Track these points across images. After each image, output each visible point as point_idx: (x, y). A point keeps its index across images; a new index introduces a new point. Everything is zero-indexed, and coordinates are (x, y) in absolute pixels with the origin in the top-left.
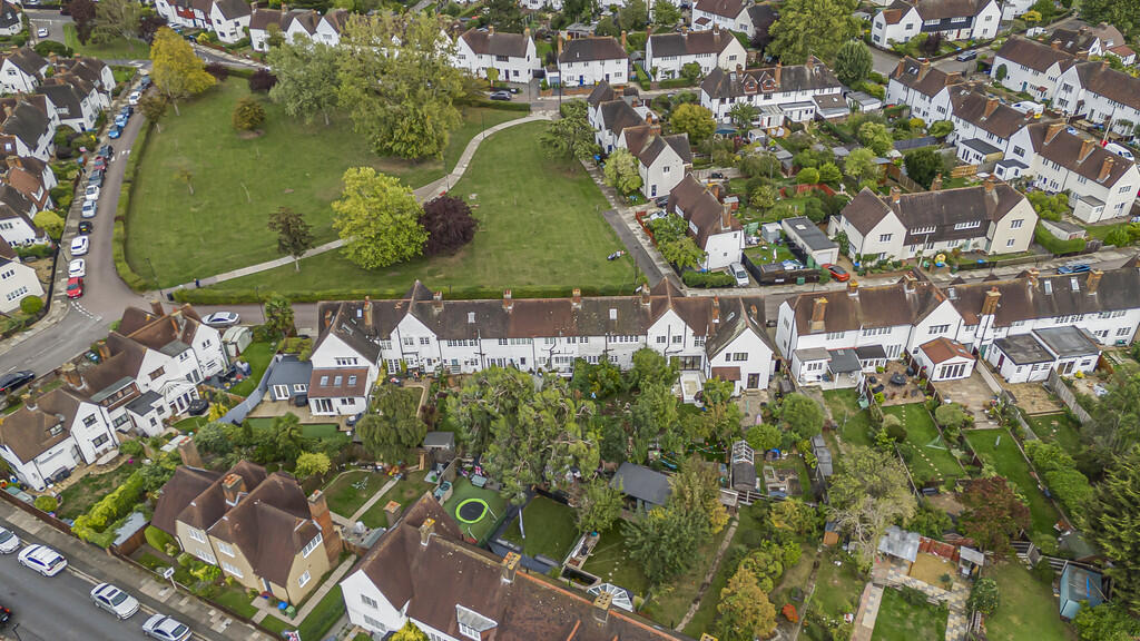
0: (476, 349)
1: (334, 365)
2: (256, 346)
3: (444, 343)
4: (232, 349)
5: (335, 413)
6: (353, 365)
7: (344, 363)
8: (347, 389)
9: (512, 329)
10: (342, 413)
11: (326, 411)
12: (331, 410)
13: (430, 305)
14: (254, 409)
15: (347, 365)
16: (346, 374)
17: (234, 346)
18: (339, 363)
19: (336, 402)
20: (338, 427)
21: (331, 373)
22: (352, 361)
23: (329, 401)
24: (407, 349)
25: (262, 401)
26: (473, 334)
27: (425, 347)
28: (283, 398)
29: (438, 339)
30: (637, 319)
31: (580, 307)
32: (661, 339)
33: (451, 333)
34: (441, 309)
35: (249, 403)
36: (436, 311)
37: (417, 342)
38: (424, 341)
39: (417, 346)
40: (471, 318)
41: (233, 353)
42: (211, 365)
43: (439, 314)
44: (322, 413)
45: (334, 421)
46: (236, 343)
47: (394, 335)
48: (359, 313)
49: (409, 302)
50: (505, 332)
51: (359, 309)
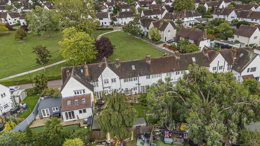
0: (136, 82)
1: (73, 95)
2: (29, 98)
3: (122, 80)
4: (17, 99)
5: (76, 119)
6: (83, 93)
7: (78, 93)
8: (82, 105)
9: (152, 70)
10: (80, 118)
11: (71, 118)
12: (74, 117)
13: (114, 64)
14: (31, 124)
15: (80, 94)
16: (80, 98)
17: (18, 98)
18: (76, 93)
19: (76, 112)
20: (79, 125)
21: (72, 99)
22: (82, 91)
23: (73, 112)
24: (106, 85)
25: (35, 120)
26: (135, 74)
27: (114, 84)
28: (47, 116)
29: (120, 79)
30: (204, 61)
31: (179, 58)
32: (214, 68)
33: (126, 75)
34: (119, 65)
35: (28, 121)
36: (117, 67)
37: (110, 81)
38: (114, 80)
39: (110, 84)
40: (133, 68)
42: (6, 106)
43: (119, 67)
44: (69, 120)
45: (77, 122)
46: (19, 96)
47: (99, 79)
48: (82, 71)
49: (104, 64)
50: (149, 72)
51: (82, 69)
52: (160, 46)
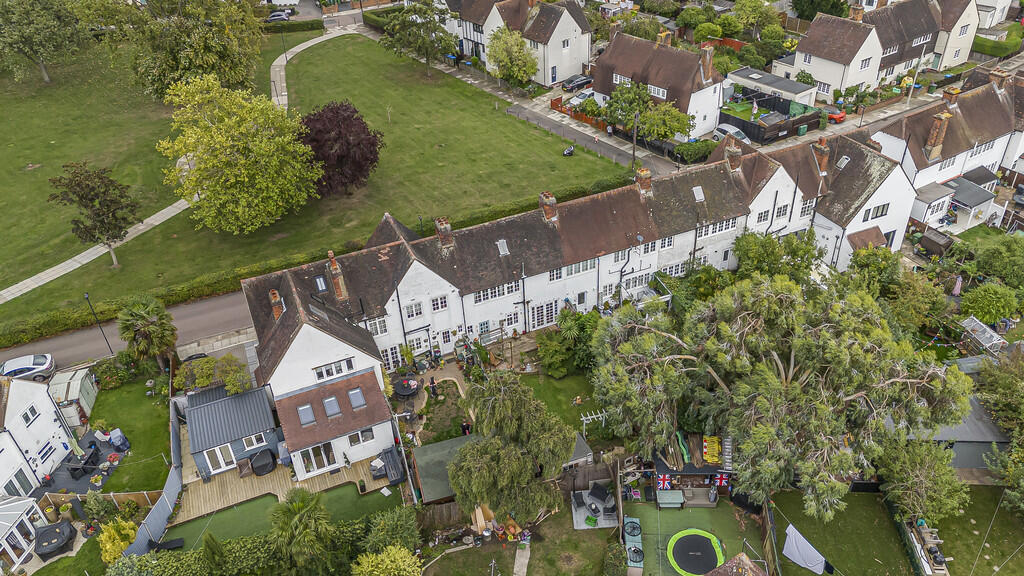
0: (517, 296)
1: (310, 381)
2: (112, 398)
3: (470, 298)
5: (340, 463)
6: (345, 371)
7: (329, 373)
8: (355, 416)
9: (566, 250)
10: (353, 460)
11: (320, 465)
12: (331, 461)
13: (433, 243)
14: (177, 506)
15: (336, 376)
16: (340, 391)
17: (74, 406)
18: (320, 375)
19: (340, 445)
20: (363, 488)
21: (313, 397)
22: (344, 365)
23: (328, 448)
24: (412, 324)
25: (184, 488)
26: (512, 273)
27: (442, 313)
28: (224, 468)
29: (462, 295)
30: (731, 195)
31: (651, 194)
32: (762, 217)
33: (480, 279)
34: (452, 246)
36: (446, 250)
37: (427, 308)
38: (439, 303)
39: (428, 316)
40: (503, 249)
41: (76, 421)
42: (46, 452)
43: (452, 253)
44: (316, 472)
45: (345, 478)
46: (77, 402)
47: (391, 306)
48: (321, 284)
49: (399, 245)
50: (557, 257)
51: (319, 276)
52: (539, 106)
